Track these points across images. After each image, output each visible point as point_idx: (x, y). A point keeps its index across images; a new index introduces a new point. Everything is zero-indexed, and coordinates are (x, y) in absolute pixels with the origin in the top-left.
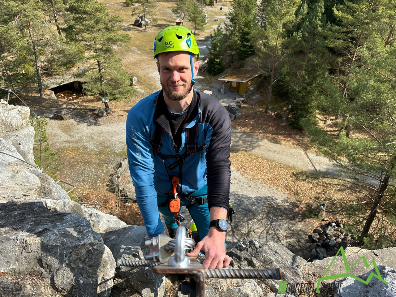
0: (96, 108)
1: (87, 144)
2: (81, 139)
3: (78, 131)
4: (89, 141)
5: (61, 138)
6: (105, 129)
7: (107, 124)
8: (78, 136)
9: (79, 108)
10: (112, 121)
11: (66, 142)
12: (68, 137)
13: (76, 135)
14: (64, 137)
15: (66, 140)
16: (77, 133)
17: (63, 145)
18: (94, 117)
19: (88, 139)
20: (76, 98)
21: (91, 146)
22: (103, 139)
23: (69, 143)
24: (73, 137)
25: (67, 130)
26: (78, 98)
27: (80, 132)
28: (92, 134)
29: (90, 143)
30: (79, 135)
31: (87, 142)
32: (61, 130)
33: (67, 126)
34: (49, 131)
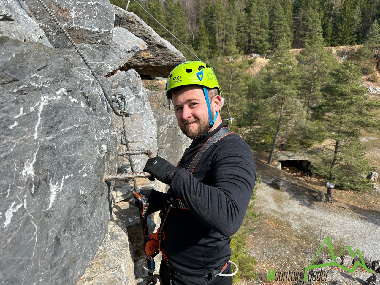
0: (316, 190)
1: (293, 222)
2: (288, 214)
3: (289, 205)
4: (296, 220)
5: (270, 205)
6: (318, 214)
7: (322, 210)
8: (286, 210)
9: (299, 185)
10: (329, 209)
11: (272, 210)
12: (277, 207)
13: (285, 209)
14: (273, 205)
15: (273, 209)
16: (287, 206)
17: (268, 212)
18: (310, 199)
19: (295, 217)
20: (299, 176)
21: (295, 226)
22: (311, 224)
23: (275, 213)
24: (282, 209)
25: (278, 200)
26: (302, 177)
27: (290, 207)
28: (302, 214)
29: (296, 222)
30: (288, 210)
31: (293, 220)
32: (273, 198)
33: (280, 197)
34: (262, 194)
